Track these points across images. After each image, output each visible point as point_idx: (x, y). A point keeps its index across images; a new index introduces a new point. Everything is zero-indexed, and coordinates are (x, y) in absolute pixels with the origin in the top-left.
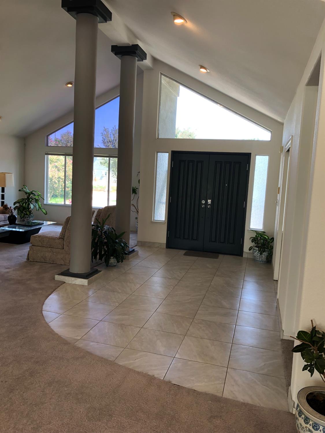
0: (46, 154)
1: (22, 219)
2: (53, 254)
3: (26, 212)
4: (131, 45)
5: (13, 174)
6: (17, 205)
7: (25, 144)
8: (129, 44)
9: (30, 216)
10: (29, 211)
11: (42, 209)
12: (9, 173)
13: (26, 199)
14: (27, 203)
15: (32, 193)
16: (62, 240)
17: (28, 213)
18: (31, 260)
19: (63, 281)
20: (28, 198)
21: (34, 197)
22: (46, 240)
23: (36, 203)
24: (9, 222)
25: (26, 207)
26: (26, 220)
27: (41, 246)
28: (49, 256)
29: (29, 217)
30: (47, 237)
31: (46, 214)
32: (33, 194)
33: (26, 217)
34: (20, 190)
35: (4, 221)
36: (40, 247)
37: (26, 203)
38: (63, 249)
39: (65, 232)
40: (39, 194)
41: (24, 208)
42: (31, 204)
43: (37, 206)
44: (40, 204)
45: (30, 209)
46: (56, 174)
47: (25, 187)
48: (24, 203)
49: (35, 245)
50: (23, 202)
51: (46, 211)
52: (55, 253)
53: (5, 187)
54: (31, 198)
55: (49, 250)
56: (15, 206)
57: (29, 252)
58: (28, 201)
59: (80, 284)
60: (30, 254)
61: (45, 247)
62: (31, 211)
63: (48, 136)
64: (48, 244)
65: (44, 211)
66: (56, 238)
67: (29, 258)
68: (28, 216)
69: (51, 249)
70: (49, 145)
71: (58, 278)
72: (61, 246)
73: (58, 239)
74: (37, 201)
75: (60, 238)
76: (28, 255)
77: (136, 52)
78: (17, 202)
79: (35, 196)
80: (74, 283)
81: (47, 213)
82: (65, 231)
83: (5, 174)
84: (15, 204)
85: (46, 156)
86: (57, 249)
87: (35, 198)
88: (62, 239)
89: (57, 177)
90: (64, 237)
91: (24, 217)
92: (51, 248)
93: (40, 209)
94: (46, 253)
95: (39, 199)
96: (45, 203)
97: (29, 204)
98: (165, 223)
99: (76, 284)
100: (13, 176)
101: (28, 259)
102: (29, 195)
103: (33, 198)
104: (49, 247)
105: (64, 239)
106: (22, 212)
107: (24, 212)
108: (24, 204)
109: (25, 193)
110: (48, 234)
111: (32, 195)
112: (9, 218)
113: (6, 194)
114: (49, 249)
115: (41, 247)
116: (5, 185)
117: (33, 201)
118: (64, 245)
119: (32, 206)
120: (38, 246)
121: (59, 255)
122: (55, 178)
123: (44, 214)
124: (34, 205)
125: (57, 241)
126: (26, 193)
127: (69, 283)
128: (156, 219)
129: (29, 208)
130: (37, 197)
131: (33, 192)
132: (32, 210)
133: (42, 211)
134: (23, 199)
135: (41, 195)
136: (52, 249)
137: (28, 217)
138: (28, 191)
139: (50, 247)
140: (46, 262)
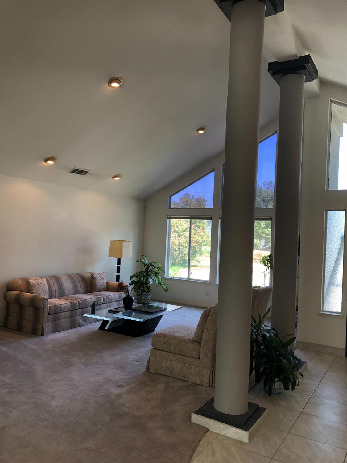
0: (168, 218)
1: (139, 297)
2: (185, 365)
3: (144, 288)
4: (299, 58)
5: (131, 242)
6: (134, 279)
7: (145, 207)
8: (296, 55)
9: (148, 293)
10: (147, 287)
11: (162, 285)
12: (126, 241)
13: (144, 272)
14: (146, 278)
15: (151, 265)
16: (197, 344)
17: (146, 289)
18: (151, 370)
19: (207, 426)
20: (147, 271)
21: (153, 270)
22: (174, 342)
23: (156, 277)
24: (124, 305)
25: (144, 282)
26: (143, 298)
27: (166, 351)
28: (179, 368)
29: (147, 295)
30: (175, 338)
31: (167, 291)
32: (153, 266)
33: (143, 294)
34: (137, 261)
35: (118, 301)
36: (165, 353)
37: (144, 277)
38: (199, 358)
39: (203, 332)
40: (159, 265)
41: (142, 284)
42: (149, 278)
43: (157, 281)
44: (160, 278)
45: (148, 285)
46: (177, 241)
47: (144, 258)
48: (142, 276)
49: (158, 348)
50: (140, 276)
51: (167, 287)
52: (186, 365)
53: (122, 258)
54: (150, 271)
55: (178, 359)
56: (132, 280)
57: (149, 359)
58: (147, 274)
59: (235, 437)
60: (151, 362)
61: (172, 353)
62: (149, 287)
63: (170, 197)
64: (177, 348)
65: (165, 287)
66: (188, 340)
67: (150, 368)
68: (146, 293)
69: (181, 357)
70: (172, 207)
71: (197, 419)
72: (196, 353)
73: (191, 342)
74: (156, 274)
75: (194, 341)
76: (149, 362)
77: (305, 67)
78: (134, 276)
79: (154, 268)
80: (223, 433)
81: (167, 289)
82: (203, 330)
83: (122, 243)
84: (131, 278)
85: (168, 220)
86: (190, 359)
87: (155, 271)
88: (198, 342)
89: (177, 244)
90: (201, 339)
91: (141, 294)
92: (182, 355)
93: (159, 285)
94: (174, 362)
95: (159, 272)
96: (165, 277)
97: (147, 279)
98: (343, 317)
99: (228, 435)
100: (131, 244)
101: (148, 369)
102: (148, 267)
103: (152, 272)
104: (177, 353)
105: (201, 343)
106: (140, 289)
107: (141, 288)
108: (142, 278)
109: (143, 265)
110: (177, 332)
111: (151, 267)
112: (125, 300)
113: (122, 266)
114: (179, 357)
115: (167, 353)
116: (121, 255)
117: (152, 274)
118: (200, 352)
119: (151, 281)
120: (162, 350)
121: (193, 368)
122: (176, 245)
123: (165, 290)
124: (153, 279)
125: (190, 345)
126: (145, 265)
127: (214, 431)
128: (326, 309)
129: (147, 283)
130: (156, 270)
131: (153, 264)
132: (151, 286)
133: (162, 287)
134: (141, 272)
135: (162, 268)
136: (183, 357)
137: (145, 295)
138: (147, 262)
139: (179, 354)
140: (173, 376)
